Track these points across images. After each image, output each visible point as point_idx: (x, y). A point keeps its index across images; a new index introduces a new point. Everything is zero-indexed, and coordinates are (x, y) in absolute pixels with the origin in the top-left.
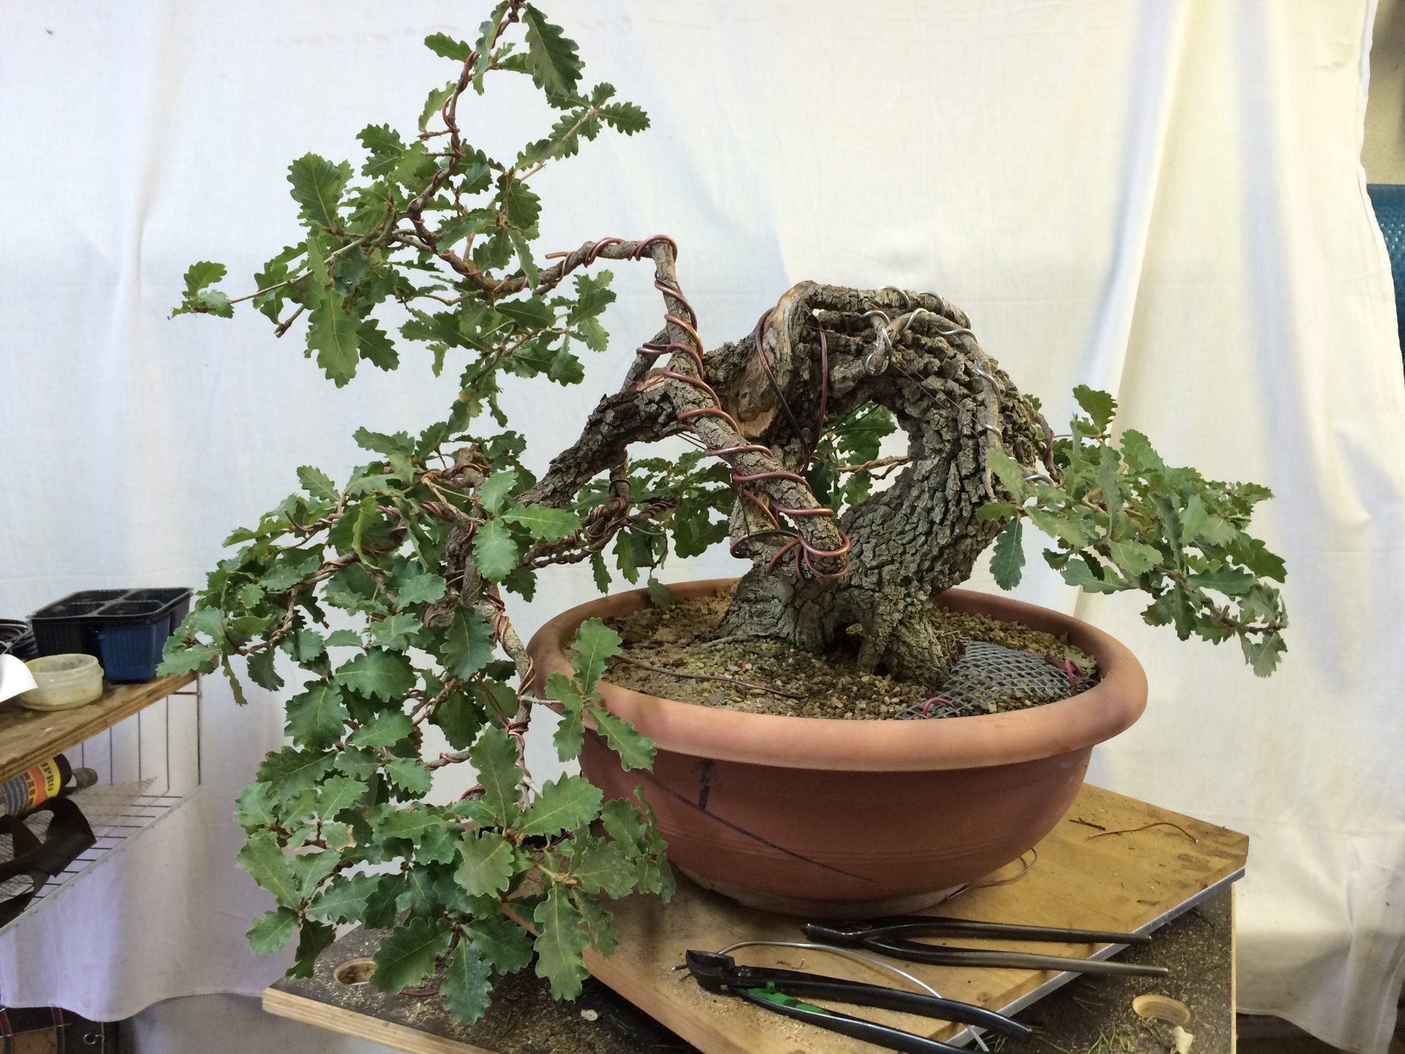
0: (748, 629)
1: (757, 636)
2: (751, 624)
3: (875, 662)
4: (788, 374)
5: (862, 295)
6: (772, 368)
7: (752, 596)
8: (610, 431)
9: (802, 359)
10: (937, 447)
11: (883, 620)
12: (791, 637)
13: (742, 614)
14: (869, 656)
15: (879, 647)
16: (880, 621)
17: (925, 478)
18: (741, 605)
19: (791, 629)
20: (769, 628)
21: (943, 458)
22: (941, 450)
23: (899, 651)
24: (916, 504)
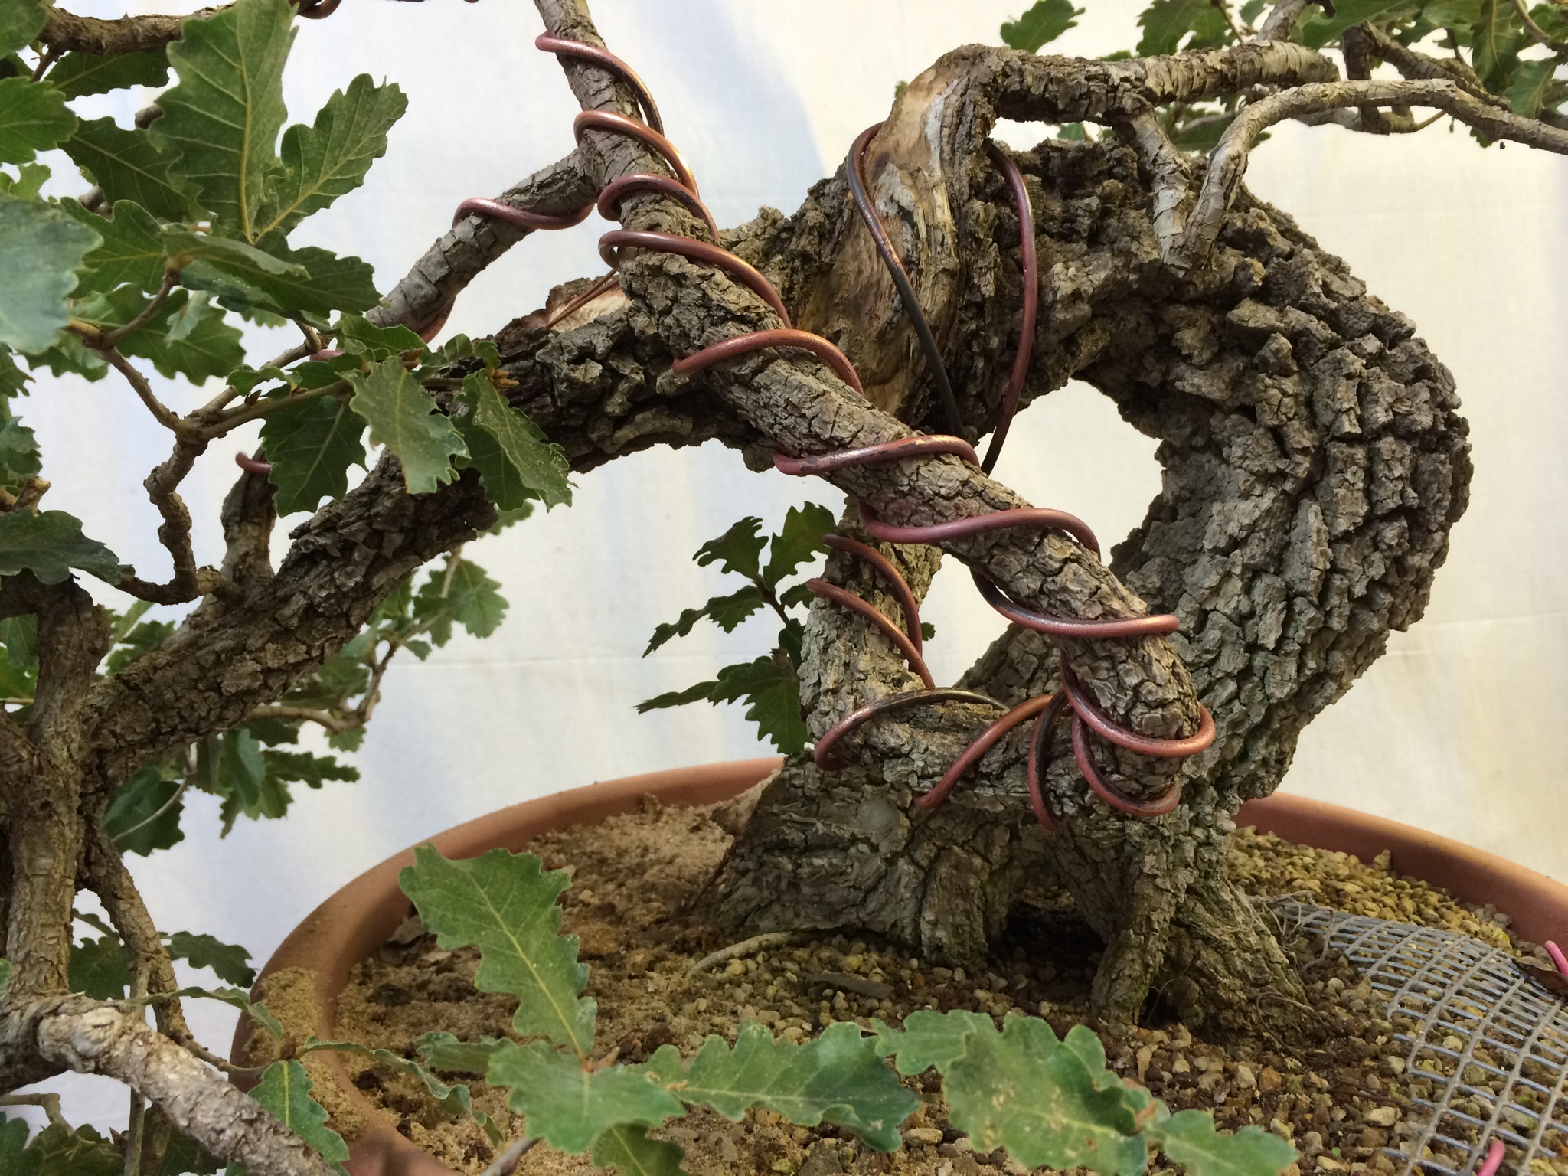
1: (814, 932)
2: (797, 902)
3: (1142, 994)
4: (945, 280)
7: (795, 836)
9: (978, 241)
10: (1272, 469)
11: (1157, 888)
12: (907, 934)
13: (770, 878)
14: (1128, 982)
15: (1154, 956)
16: (1150, 891)
17: (1235, 543)
18: (765, 857)
19: (906, 915)
20: (841, 912)
21: (1284, 492)
22: (1282, 475)
23: (1199, 963)
24: (1208, 607)
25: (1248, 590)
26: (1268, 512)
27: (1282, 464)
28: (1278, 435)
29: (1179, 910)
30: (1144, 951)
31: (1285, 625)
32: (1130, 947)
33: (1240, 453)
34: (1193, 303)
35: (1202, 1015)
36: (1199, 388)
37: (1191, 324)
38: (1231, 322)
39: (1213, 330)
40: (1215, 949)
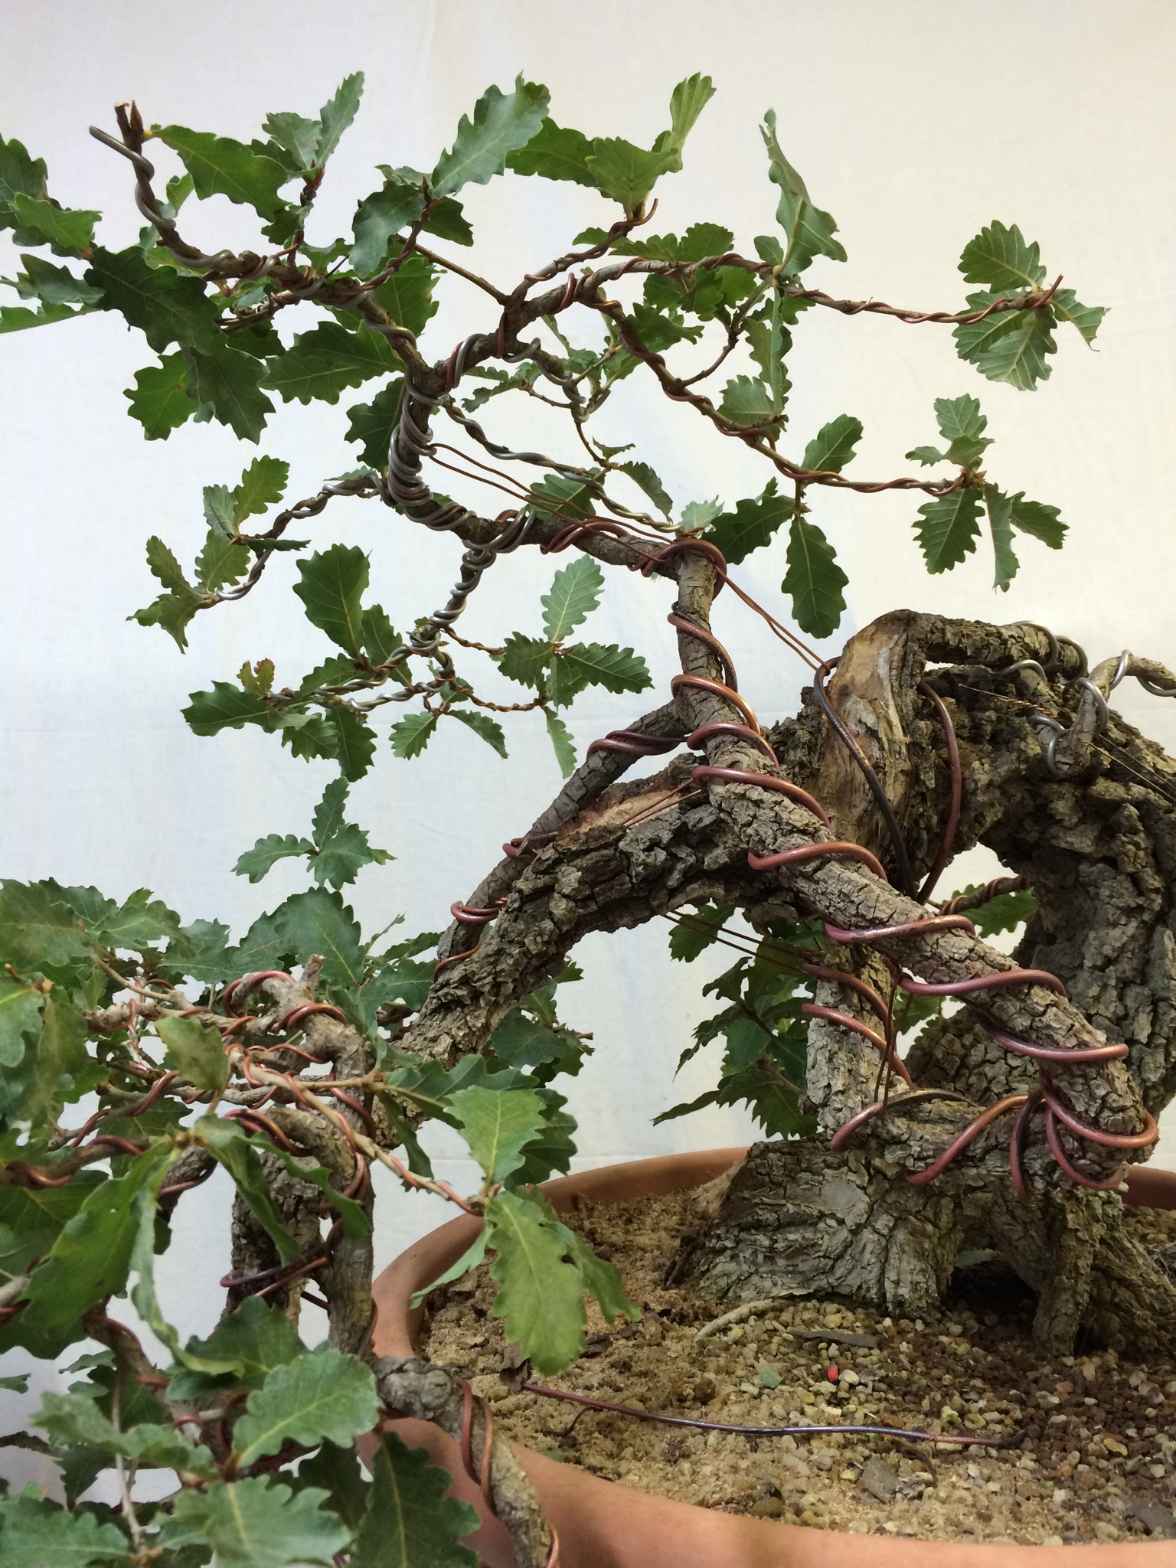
0: (768, 1284)
1: (791, 1298)
2: (773, 1273)
3: (1074, 1329)
4: (902, 778)
5: (1006, 633)
6: (876, 766)
7: (770, 1217)
8: (570, 910)
9: (922, 749)
10: (1133, 904)
11: (1079, 1240)
12: (873, 1293)
13: (747, 1254)
14: (1065, 1318)
15: (1082, 1296)
16: (1073, 1243)
17: (1109, 962)
18: (743, 1235)
19: (872, 1276)
20: (812, 1279)
21: (1144, 922)
22: (1140, 909)
23: (1117, 1300)
24: (1093, 1012)
25: (1121, 998)
26: (1133, 938)
27: (1140, 901)
28: (1135, 880)
29: (1095, 1257)
30: (1075, 1292)
31: (1153, 1024)
32: (1065, 1290)
33: (1107, 893)
34: (1060, 782)
35: (1124, 1342)
36: (1072, 844)
37: (1061, 797)
38: (1092, 796)
39: (1077, 802)
40: (1127, 1287)
